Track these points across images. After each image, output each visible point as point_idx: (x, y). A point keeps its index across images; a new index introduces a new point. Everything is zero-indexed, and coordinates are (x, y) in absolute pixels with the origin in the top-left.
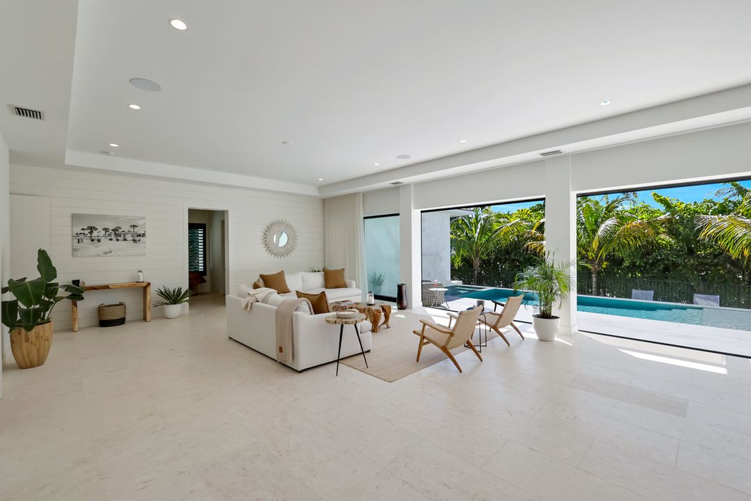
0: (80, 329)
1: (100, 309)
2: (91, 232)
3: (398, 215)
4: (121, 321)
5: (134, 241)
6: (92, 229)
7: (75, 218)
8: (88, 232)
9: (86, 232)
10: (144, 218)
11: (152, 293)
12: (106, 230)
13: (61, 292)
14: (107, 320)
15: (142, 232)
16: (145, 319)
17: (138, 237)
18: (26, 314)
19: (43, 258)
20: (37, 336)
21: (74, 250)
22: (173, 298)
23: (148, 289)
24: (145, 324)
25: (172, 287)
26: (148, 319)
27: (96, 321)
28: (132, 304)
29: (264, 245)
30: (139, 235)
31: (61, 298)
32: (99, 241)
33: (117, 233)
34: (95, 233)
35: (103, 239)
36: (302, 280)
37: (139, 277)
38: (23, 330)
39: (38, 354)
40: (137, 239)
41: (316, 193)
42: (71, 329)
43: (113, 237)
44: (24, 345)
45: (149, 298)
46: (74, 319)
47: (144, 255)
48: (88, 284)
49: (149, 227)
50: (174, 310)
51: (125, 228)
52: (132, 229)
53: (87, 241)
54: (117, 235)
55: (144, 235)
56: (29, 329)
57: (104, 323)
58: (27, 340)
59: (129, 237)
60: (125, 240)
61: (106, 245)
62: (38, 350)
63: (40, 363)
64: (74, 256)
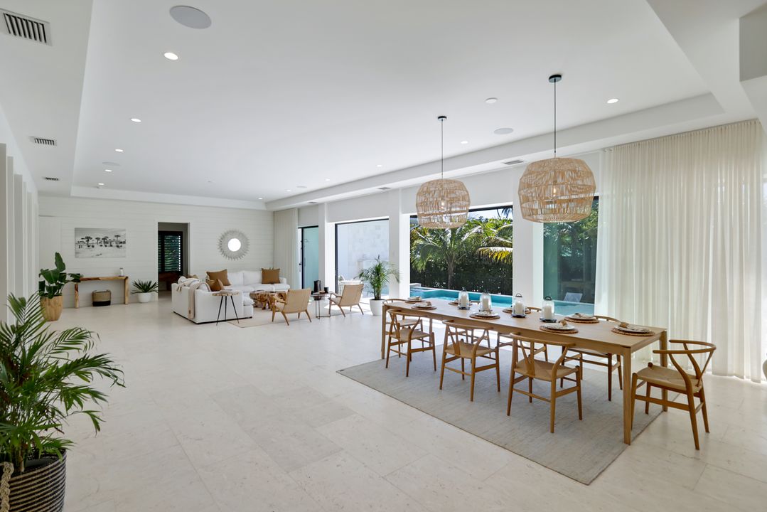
0: (80, 307)
1: (93, 295)
2: (88, 241)
3: (317, 226)
4: (108, 303)
5: (118, 246)
6: (88, 238)
7: (77, 230)
8: (86, 241)
9: (85, 240)
10: (124, 230)
11: (130, 283)
12: (98, 239)
13: (68, 278)
14: (99, 302)
15: (123, 240)
16: (124, 303)
17: (120, 244)
18: (49, 289)
19: (58, 257)
20: (55, 303)
21: (77, 253)
22: (145, 288)
23: (127, 281)
24: (124, 305)
25: (145, 281)
26: (126, 303)
27: (91, 303)
28: (115, 291)
29: (219, 250)
30: (121, 243)
31: (68, 281)
32: (93, 246)
33: (106, 241)
34: (90, 241)
35: (95, 245)
36: (244, 277)
37: (120, 273)
38: (47, 298)
39: (55, 313)
40: (120, 245)
41: (263, 208)
42: (74, 307)
43: (103, 244)
44: (48, 307)
45: (127, 287)
46: (76, 300)
47: (124, 257)
48: (85, 277)
49: (128, 236)
50: (145, 297)
51: (111, 237)
52: (116, 238)
53: (85, 247)
54: (105, 242)
55: (124, 242)
56: (51, 298)
57: (96, 304)
58: (49, 304)
59: (114, 244)
60: (111, 246)
61: (98, 249)
62: (55, 310)
63: (56, 319)
64: (76, 257)
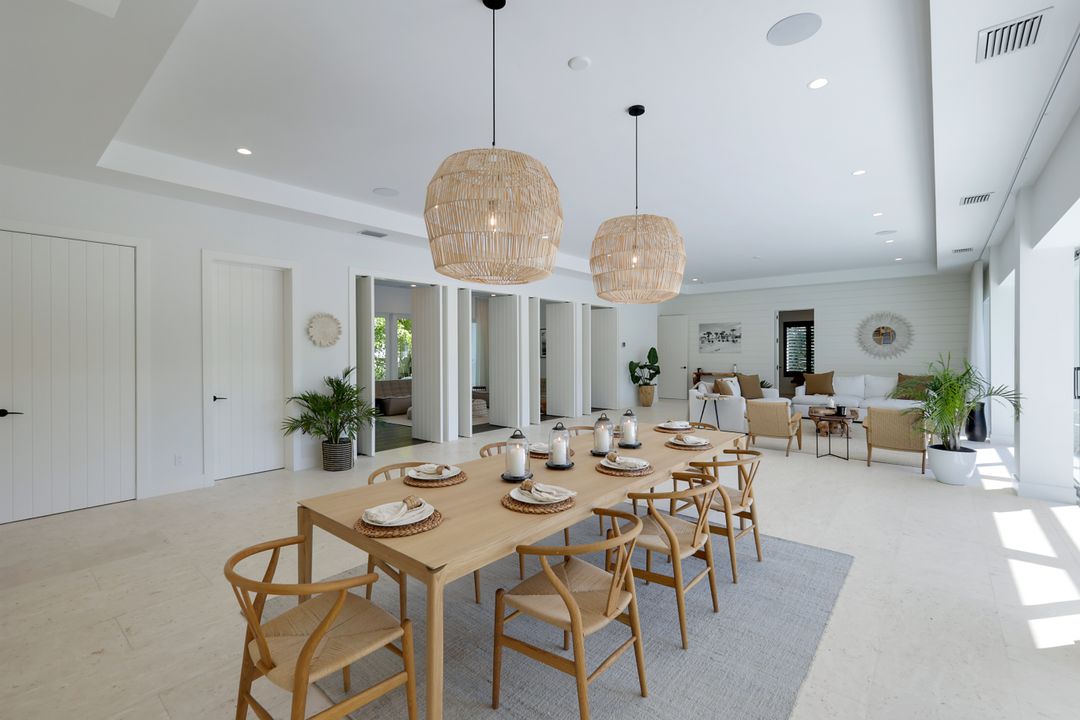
2: (709, 336)
5: (734, 342)
6: (709, 333)
7: (702, 326)
8: (707, 336)
10: (740, 324)
12: (717, 334)
15: (738, 335)
21: (700, 349)
29: (858, 344)
30: (737, 337)
32: (713, 342)
33: (723, 336)
34: (711, 337)
35: (715, 341)
37: (734, 369)
40: (735, 340)
43: (721, 339)
47: (739, 352)
48: (705, 372)
49: (744, 331)
51: (728, 332)
52: (732, 333)
53: (707, 342)
54: (723, 338)
55: (740, 337)
59: (730, 339)
60: (728, 341)
61: (717, 344)
64: (700, 352)
